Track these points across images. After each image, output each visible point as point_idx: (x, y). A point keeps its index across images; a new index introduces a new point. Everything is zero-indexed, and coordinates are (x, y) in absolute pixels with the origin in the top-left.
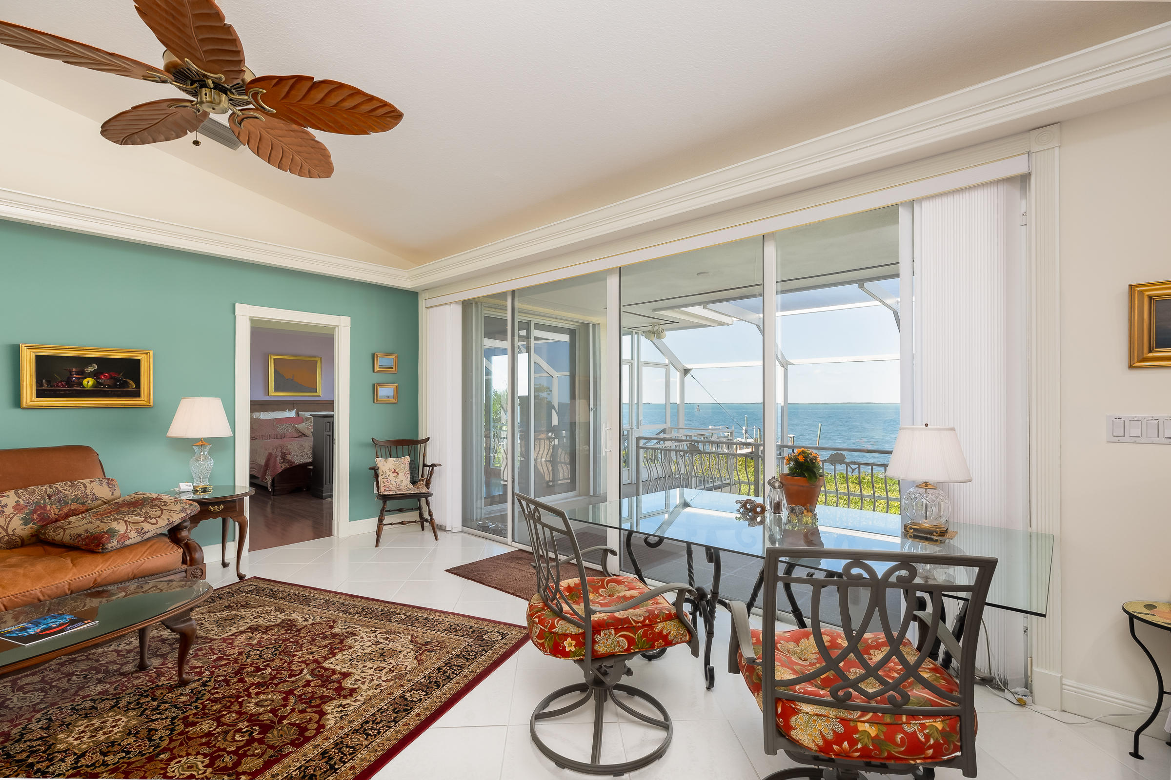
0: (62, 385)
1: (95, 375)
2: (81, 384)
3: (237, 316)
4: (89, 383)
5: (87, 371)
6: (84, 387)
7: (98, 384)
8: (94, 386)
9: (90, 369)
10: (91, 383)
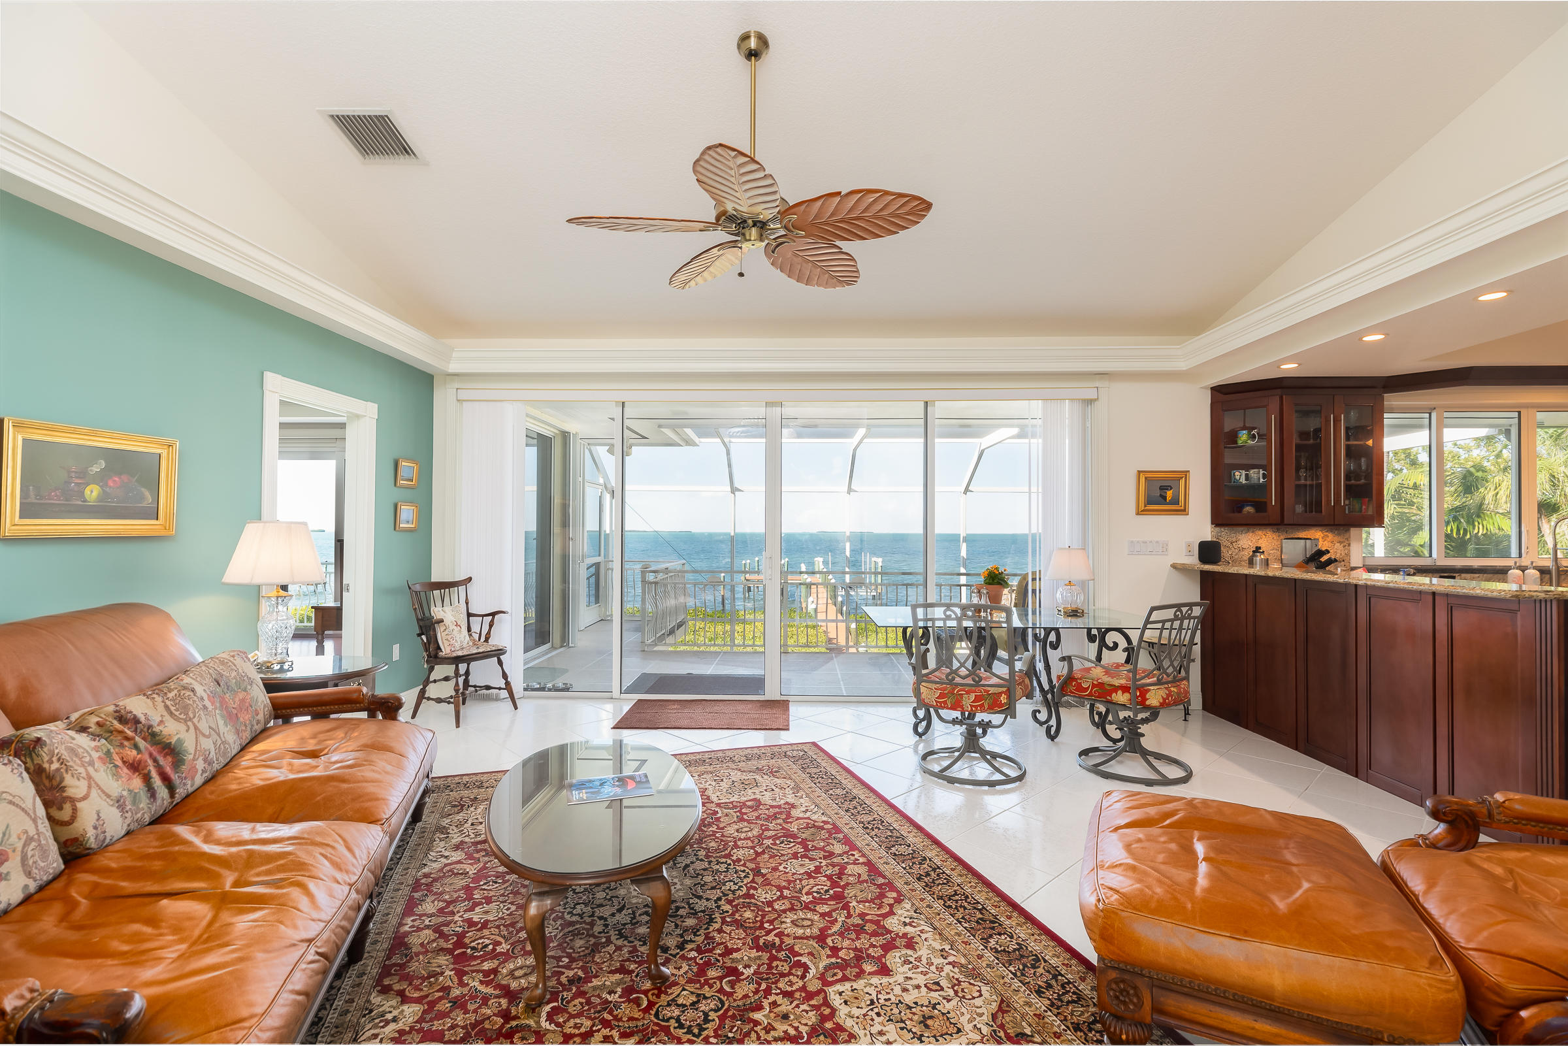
0: (56, 496)
1: (101, 479)
2: (81, 494)
3: (267, 393)
4: (92, 493)
5: (91, 470)
6: (85, 501)
7: (104, 496)
8: (100, 498)
9: (96, 469)
10: (95, 494)
